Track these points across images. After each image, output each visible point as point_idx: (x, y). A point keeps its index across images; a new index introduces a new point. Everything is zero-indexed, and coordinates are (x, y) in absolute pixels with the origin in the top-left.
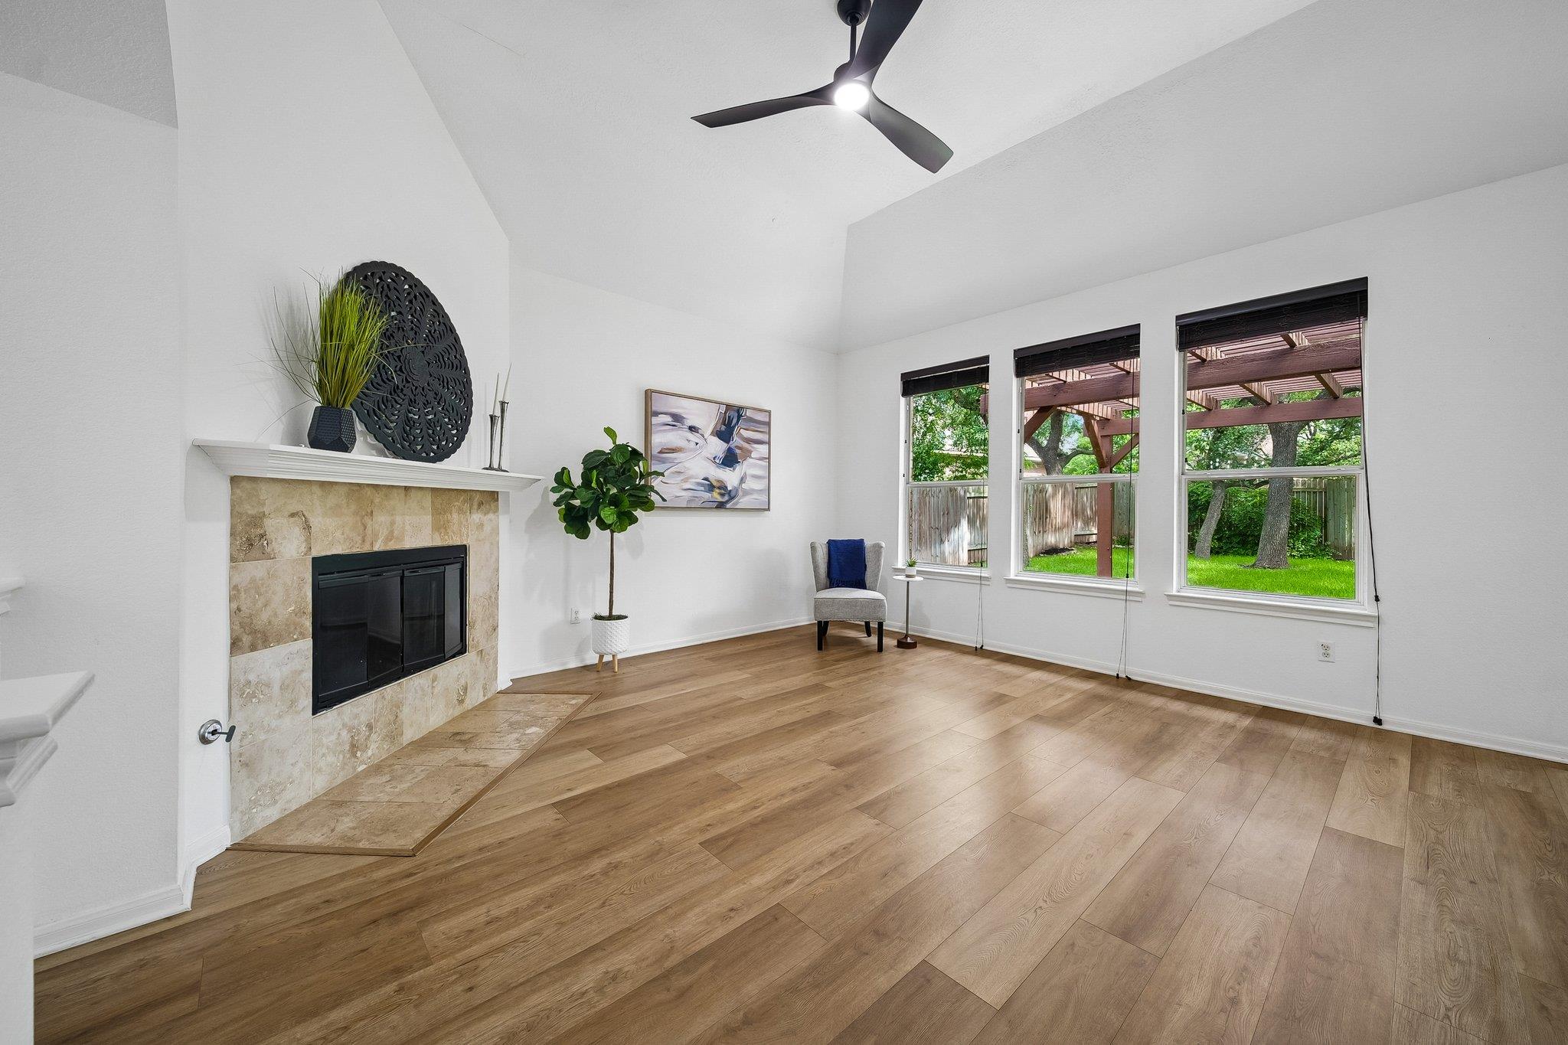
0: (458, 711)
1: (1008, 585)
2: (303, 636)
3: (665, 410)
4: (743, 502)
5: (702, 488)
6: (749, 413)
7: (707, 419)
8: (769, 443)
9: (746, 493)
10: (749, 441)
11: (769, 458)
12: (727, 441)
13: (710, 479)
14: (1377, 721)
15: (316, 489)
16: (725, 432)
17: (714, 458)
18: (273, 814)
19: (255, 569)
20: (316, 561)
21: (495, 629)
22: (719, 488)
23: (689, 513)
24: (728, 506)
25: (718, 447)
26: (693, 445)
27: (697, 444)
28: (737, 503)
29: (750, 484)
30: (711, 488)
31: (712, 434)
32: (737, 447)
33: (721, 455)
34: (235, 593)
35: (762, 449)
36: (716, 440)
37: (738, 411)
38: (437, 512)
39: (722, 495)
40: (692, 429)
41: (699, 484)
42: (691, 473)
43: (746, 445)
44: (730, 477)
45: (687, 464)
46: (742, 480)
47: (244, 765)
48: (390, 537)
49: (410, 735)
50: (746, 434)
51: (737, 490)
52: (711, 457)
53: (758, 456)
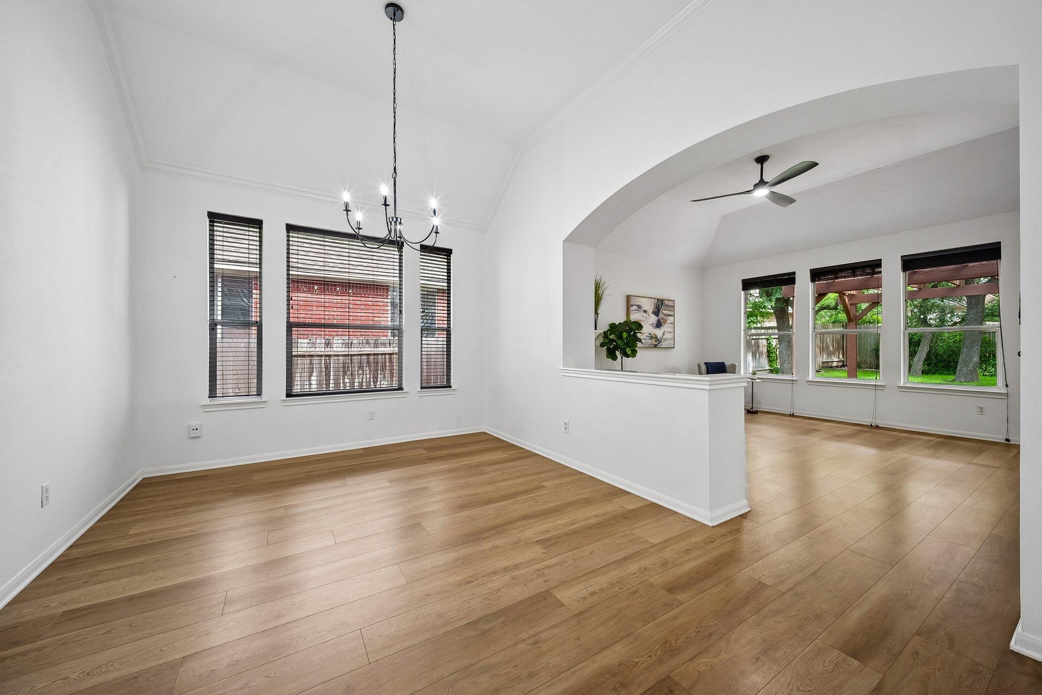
1: (809, 384)
3: (634, 304)
4: (664, 344)
5: (648, 338)
6: (666, 302)
7: (649, 306)
8: (674, 316)
9: (665, 340)
10: (666, 315)
11: (674, 323)
12: (658, 316)
13: (652, 333)
14: (1008, 440)
16: (656, 313)
22: (655, 338)
24: (658, 346)
25: (654, 319)
26: (645, 318)
27: (647, 318)
28: (661, 345)
29: (667, 336)
30: (652, 338)
31: (652, 313)
32: (661, 318)
33: (656, 323)
35: (672, 319)
36: (653, 316)
37: (662, 302)
39: (656, 341)
40: (645, 311)
41: (647, 336)
43: (665, 317)
44: (659, 333)
45: (643, 328)
46: (664, 334)
50: (665, 312)
51: (661, 338)
52: (652, 323)
53: (670, 322)
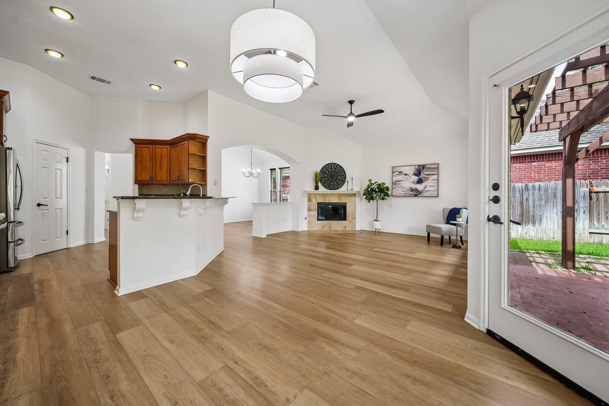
0: (344, 230)
2: (316, 211)
3: (396, 171)
4: (426, 194)
5: (409, 191)
6: (428, 166)
7: (410, 171)
8: (438, 174)
9: (427, 191)
10: (428, 175)
11: (438, 179)
12: (419, 176)
13: (412, 188)
15: (318, 195)
16: (418, 173)
17: (413, 182)
18: (312, 230)
19: (310, 203)
20: (318, 203)
21: (355, 218)
22: (415, 190)
23: (405, 197)
24: (419, 195)
25: (416, 178)
26: (406, 179)
27: (407, 178)
28: (423, 194)
29: (428, 188)
30: (412, 190)
31: (413, 175)
32: (422, 177)
33: (416, 180)
34: (308, 205)
35: (435, 177)
36: (414, 176)
37: (423, 167)
38: (338, 197)
39: (417, 192)
40: (405, 174)
41: (407, 189)
42: (405, 186)
43: (426, 176)
44: (420, 187)
45: (403, 184)
46: (425, 187)
47: (309, 223)
48: (329, 200)
49: (333, 229)
50: (426, 173)
51: (423, 191)
52: (412, 181)
53: (432, 179)
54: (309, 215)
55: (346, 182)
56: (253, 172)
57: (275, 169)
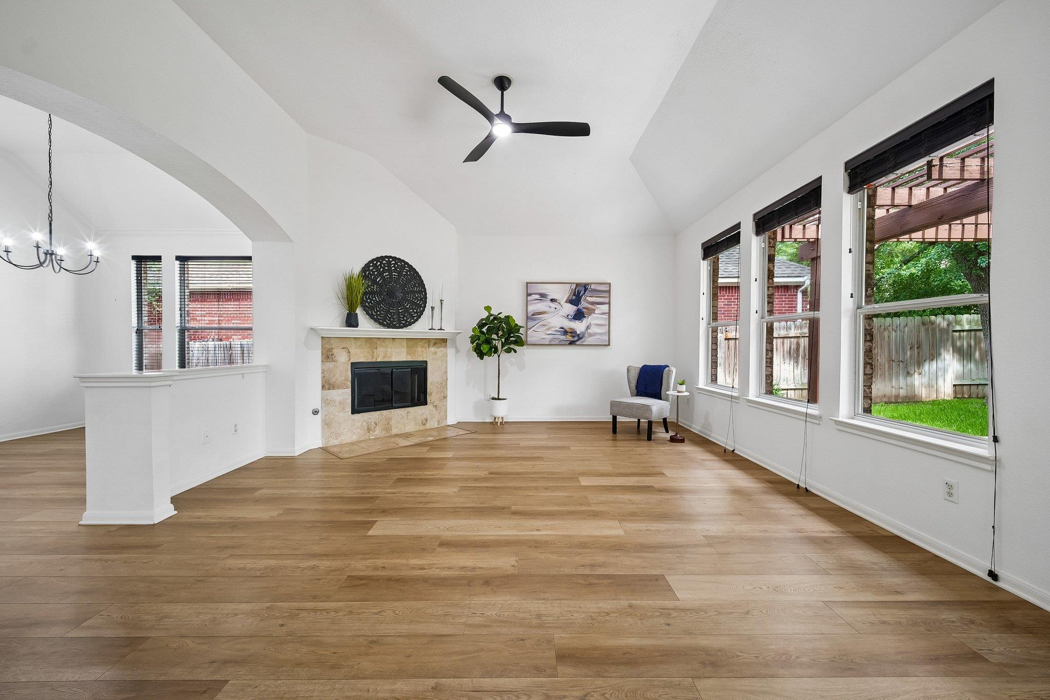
0: (422, 428)
1: (748, 404)
2: (347, 387)
3: (535, 292)
4: (589, 340)
5: (559, 333)
6: (593, 287)
7: (562, 294)
8: (609, 303)
9: (591, 335)
10: (593, 303)
11: (609, 313)
12: (577, 305)
13: (565, 327)
14: (993, 575)
15: (354, 340)
16: (575, 299)
17: (568, 316)
18: (336, 442)
19: (330, 365)
20: (352, 364)
21: (445, 397)
22: (571, 333)
23: (551, 347)
24: (577, 343)
25: (571, 309)
26: (553, 309)
27: (556, 308)
28: (584, 341)
29: (593, 330)
30: (565, 332)
31: (566, 302)
32: (584, 308)
33: (572, 313)
34: (323, 372)
35: (605, 308)
36: (569, 305)
37: (585, 287)
38: (408, 347)
39: (573, 337)
40: (552, 300)
41: (557, 331)
42: (552, 325)
43: (590, 306)
44: (579, 327)
45: (549, 320)
46: (588, 328)
47: (326, 424)
48: (385, 356)
49: (394, 431)
50: (589, 299)
51: (584, 334)
52: (566, 315)
53: (600, 312)
54: (326, 402)
55: (428, 310)
56: (60, 251)
57: (158, 259)
